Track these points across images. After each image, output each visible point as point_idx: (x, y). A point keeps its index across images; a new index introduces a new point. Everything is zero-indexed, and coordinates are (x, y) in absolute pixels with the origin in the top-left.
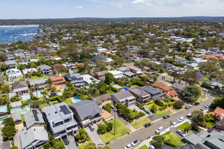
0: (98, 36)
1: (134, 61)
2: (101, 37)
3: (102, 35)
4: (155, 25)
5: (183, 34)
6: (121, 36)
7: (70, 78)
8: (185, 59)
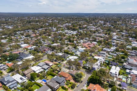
0: (19, 32)
1: (47, 54)
2: (22, 32)
3: (22, 30)
4: (56, 21)
5: (71, 28)
6: (36, 31)
7: (6, 82)
8: (74, 48)
